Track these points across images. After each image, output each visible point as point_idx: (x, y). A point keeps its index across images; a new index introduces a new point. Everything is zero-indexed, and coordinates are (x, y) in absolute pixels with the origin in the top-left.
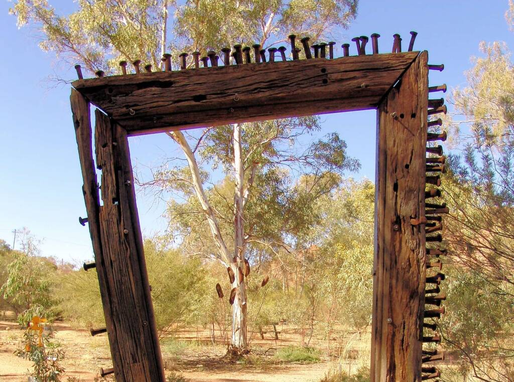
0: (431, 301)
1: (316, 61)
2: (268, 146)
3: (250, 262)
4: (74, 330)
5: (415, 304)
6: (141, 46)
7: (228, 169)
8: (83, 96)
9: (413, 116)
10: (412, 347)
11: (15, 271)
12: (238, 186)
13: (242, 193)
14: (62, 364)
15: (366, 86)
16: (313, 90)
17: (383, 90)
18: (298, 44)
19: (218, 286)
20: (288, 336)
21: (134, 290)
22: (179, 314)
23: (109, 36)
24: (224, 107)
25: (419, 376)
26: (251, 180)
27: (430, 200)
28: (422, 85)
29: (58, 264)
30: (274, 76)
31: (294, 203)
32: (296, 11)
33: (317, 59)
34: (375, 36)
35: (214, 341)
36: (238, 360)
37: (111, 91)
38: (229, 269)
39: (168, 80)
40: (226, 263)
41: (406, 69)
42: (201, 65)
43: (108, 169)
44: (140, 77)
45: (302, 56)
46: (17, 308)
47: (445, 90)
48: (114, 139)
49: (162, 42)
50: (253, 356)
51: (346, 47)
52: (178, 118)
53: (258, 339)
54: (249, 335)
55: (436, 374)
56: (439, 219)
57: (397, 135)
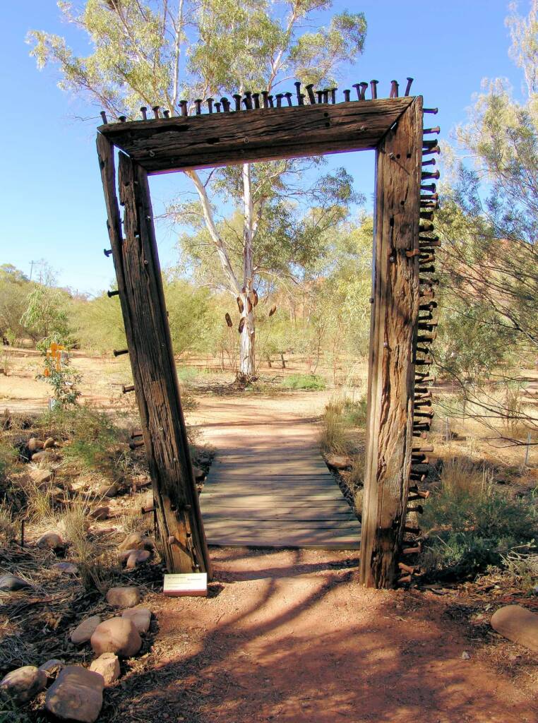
0: (424, 327)
1: (319, 106)
2: (276, 181)
3: (259, 293)
4: (90, 357)
5: (408, 330)
6: (154, 84)
7: (238, 203)
8: (108, 139)
9: (409, 156)
10: (405, 369)
11: (34, 300)
12: (248, 219)
13: (251, 225)
14: (79, 388)
15: (365, 129)
16: (316, 132)
17: (382, 132)
18: (303, 91)
19: (227, 315)
20: (294, 365)
21: (153, 314)
22: (189, 343)
23: (124, 74)
24: (234, 149)
25: (412, 395)
26: (260, 213)
27: (422, 234)
28: (417, 128)
29: (73, 294)
30: (281, 120)
31: (301, 235)
32: (305, 47)
33: (320, 104)
34: (375, 82)
35: (224, 369)
36: (247, 386)
37: (132, 135)
38: (238, 299)
39: (184, 124)
40: (236, 294)
41: (403, 113)
42: (214, 110)
43: (131, 205)
44: (159, 122)
45: (306, 101)
46: (34, 336)
47: (438, 132)
48: (136, 179)
49: (174, 80)
50: (260, 383)
51: (347, 92)
52: (193, 159)
53: (266, 367)
54: (257, 363)
55: (427, 394)
56: (432, 251)
57: (393, 173)
